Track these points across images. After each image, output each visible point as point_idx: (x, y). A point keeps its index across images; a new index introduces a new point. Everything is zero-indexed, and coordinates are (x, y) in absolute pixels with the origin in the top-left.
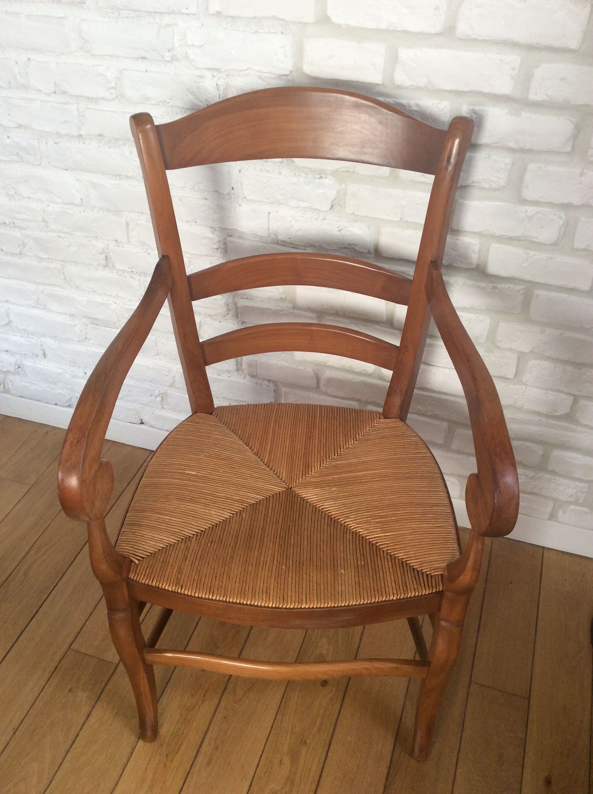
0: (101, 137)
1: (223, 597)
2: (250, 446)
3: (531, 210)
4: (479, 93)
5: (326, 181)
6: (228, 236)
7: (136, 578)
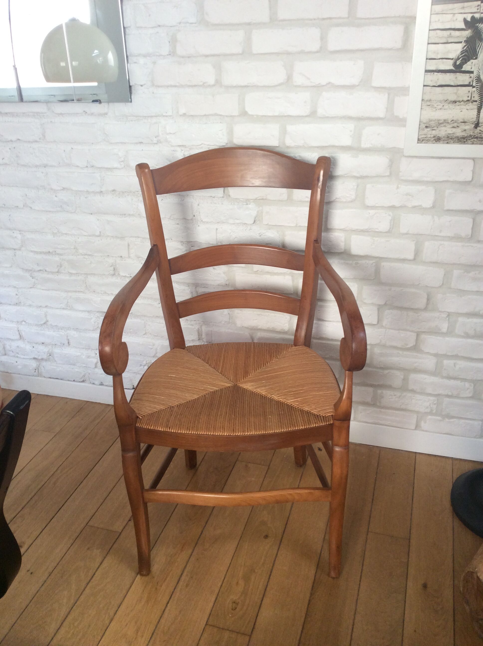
0: (114, 192)
1: (196, 432)
2: (209, 364)
3: (372, 212)
4: (333, 146)
5: (250, 206)
6: (192, 247)
7: (141, 426)
